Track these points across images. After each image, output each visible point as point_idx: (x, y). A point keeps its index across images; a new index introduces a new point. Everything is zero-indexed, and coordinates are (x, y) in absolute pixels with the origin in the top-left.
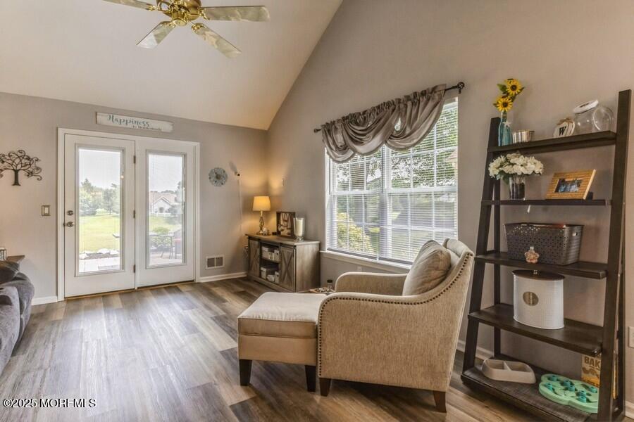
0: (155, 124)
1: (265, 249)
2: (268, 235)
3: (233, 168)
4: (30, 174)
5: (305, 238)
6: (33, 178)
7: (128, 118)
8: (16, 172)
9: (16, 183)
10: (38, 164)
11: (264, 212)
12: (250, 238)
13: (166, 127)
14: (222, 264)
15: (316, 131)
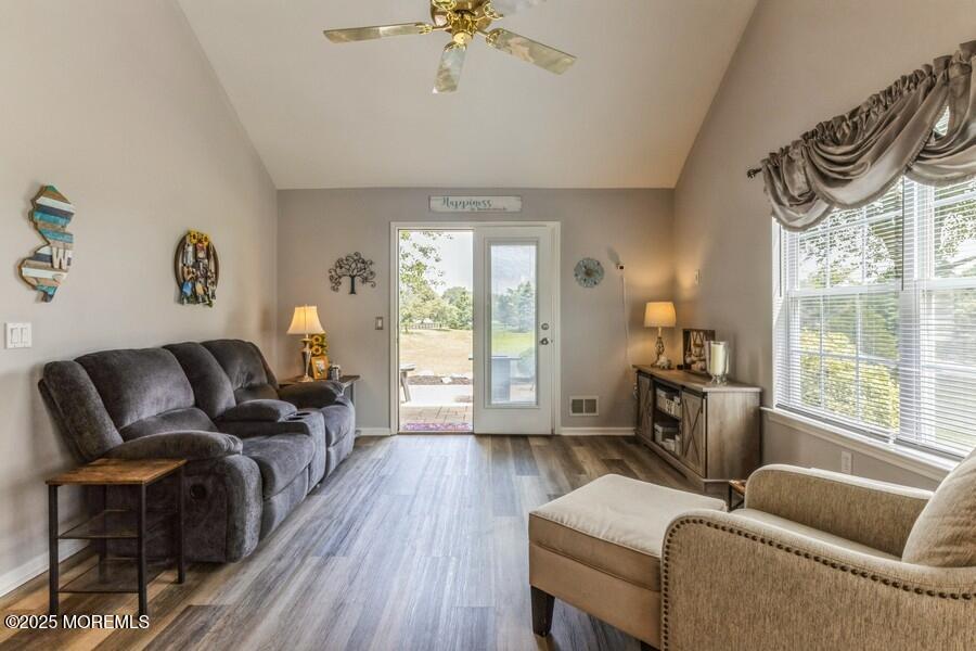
0: (498, 202)
1: (661, 394)
2: (669, 368)
3: (614, 256)
4: (365, 280)
5: (732, 379)
6: (369, 284)
7: (464, 199)
8: (353, 277)
9: (353, 291)
10: (372, 268)
11: (664, 329)
12: (640, 372)
13: (513, 204)
14: (594, 411)
15: (752, 173)
